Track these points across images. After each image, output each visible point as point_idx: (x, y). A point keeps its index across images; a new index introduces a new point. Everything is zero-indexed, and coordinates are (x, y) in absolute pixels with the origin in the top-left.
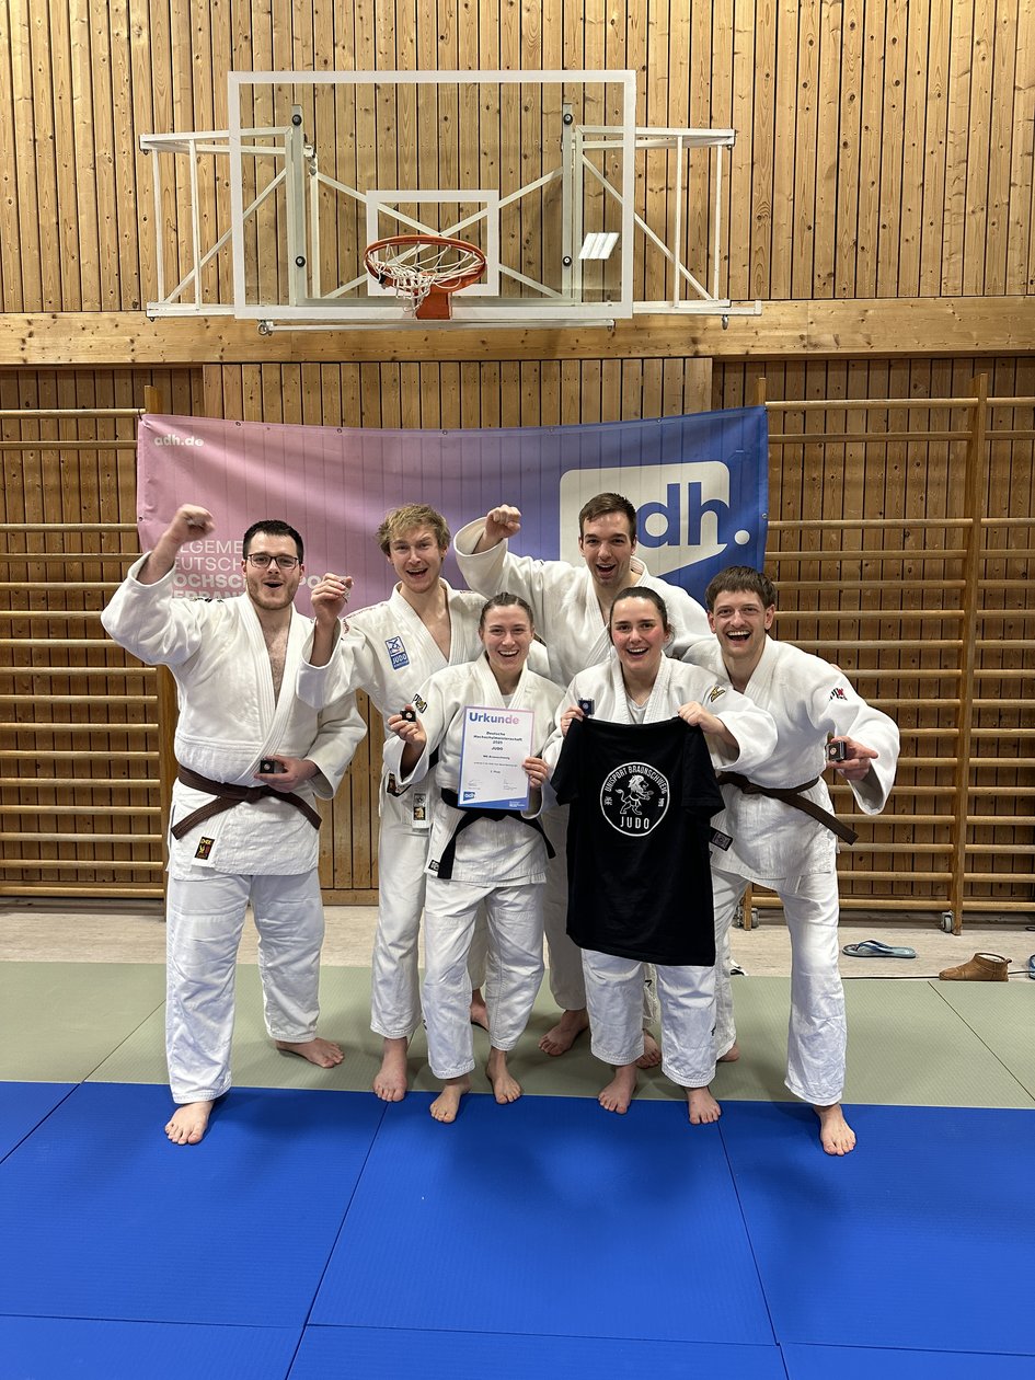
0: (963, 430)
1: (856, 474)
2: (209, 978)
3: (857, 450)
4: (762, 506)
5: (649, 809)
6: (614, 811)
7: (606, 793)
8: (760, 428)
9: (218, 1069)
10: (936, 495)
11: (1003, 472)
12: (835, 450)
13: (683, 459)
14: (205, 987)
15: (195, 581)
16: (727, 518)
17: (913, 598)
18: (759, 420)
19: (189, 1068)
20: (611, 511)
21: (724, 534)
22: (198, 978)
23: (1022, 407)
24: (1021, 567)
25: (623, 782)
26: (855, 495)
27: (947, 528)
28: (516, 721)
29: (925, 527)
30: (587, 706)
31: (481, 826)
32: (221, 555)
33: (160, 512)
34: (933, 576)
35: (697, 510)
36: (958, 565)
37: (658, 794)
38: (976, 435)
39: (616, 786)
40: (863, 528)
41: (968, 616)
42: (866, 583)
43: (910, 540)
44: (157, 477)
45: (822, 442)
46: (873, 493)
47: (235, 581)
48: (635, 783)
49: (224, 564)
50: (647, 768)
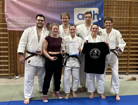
0: (129, 5)
1: (114, 10)
2: (30, 80)
3: (115, 7)
4: (103, 15)
5: (97, 55)
6: (92, 55)
7: (91, 53)
8: (103, 3)
9: (31, 94)
10: (125, 14)
11: (134, 11)
12: (112, 7)
13: (91, 7)
14: (29, 82)
15: (15, 23)
16: (98, 16)
17: (122, 28)
18: (103, 2)
19: (27, 94)
20: (89, 13)
21: (98, 19)
22: (28, 80)
23: (137, 2)
24: (136, 24)
25: (94, 51)
26: (114, 13)
27: (126, 18)
28: (76, 43)
29: (123, 18)
30: (87, 41)
31: (70, 58)
32: (19, 19)
33: (9, 12)
34: (124, 25)
35: (94, 15)
36: (128, 24)
37: (98, 53)
38: (131, 6)
39: (93, 52)
40: (115, 18)
41: (130, 31)
42: (115, 26)
43: (121, 20)
44: (8, 6)
45: (110, 6)
46: (117, 13)
47: (22, 23)
48: (95, 51)
49: (20, 21)
50: (97, 49)
